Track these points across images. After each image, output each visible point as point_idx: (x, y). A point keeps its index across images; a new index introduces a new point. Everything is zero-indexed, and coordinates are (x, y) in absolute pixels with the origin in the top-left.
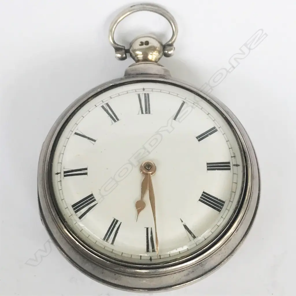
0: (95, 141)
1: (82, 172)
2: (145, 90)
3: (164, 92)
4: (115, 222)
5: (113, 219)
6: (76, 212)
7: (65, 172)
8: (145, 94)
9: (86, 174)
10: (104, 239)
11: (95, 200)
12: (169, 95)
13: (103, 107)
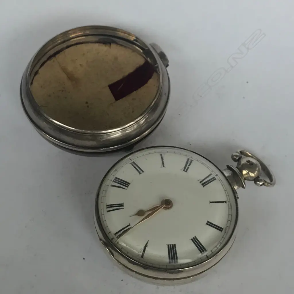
0: (164, 166)
1: (140, 171)
2: (217, 176)
3: (224, 187)
4: (122, 205)
5: (123, 203)
6: (114, 181)
7: (133, 162)
8: (214, 178)
9: (140, 173)
10: (107, 205)
11: (127, 187)
12: (224, 191)
13: (188, 159)
